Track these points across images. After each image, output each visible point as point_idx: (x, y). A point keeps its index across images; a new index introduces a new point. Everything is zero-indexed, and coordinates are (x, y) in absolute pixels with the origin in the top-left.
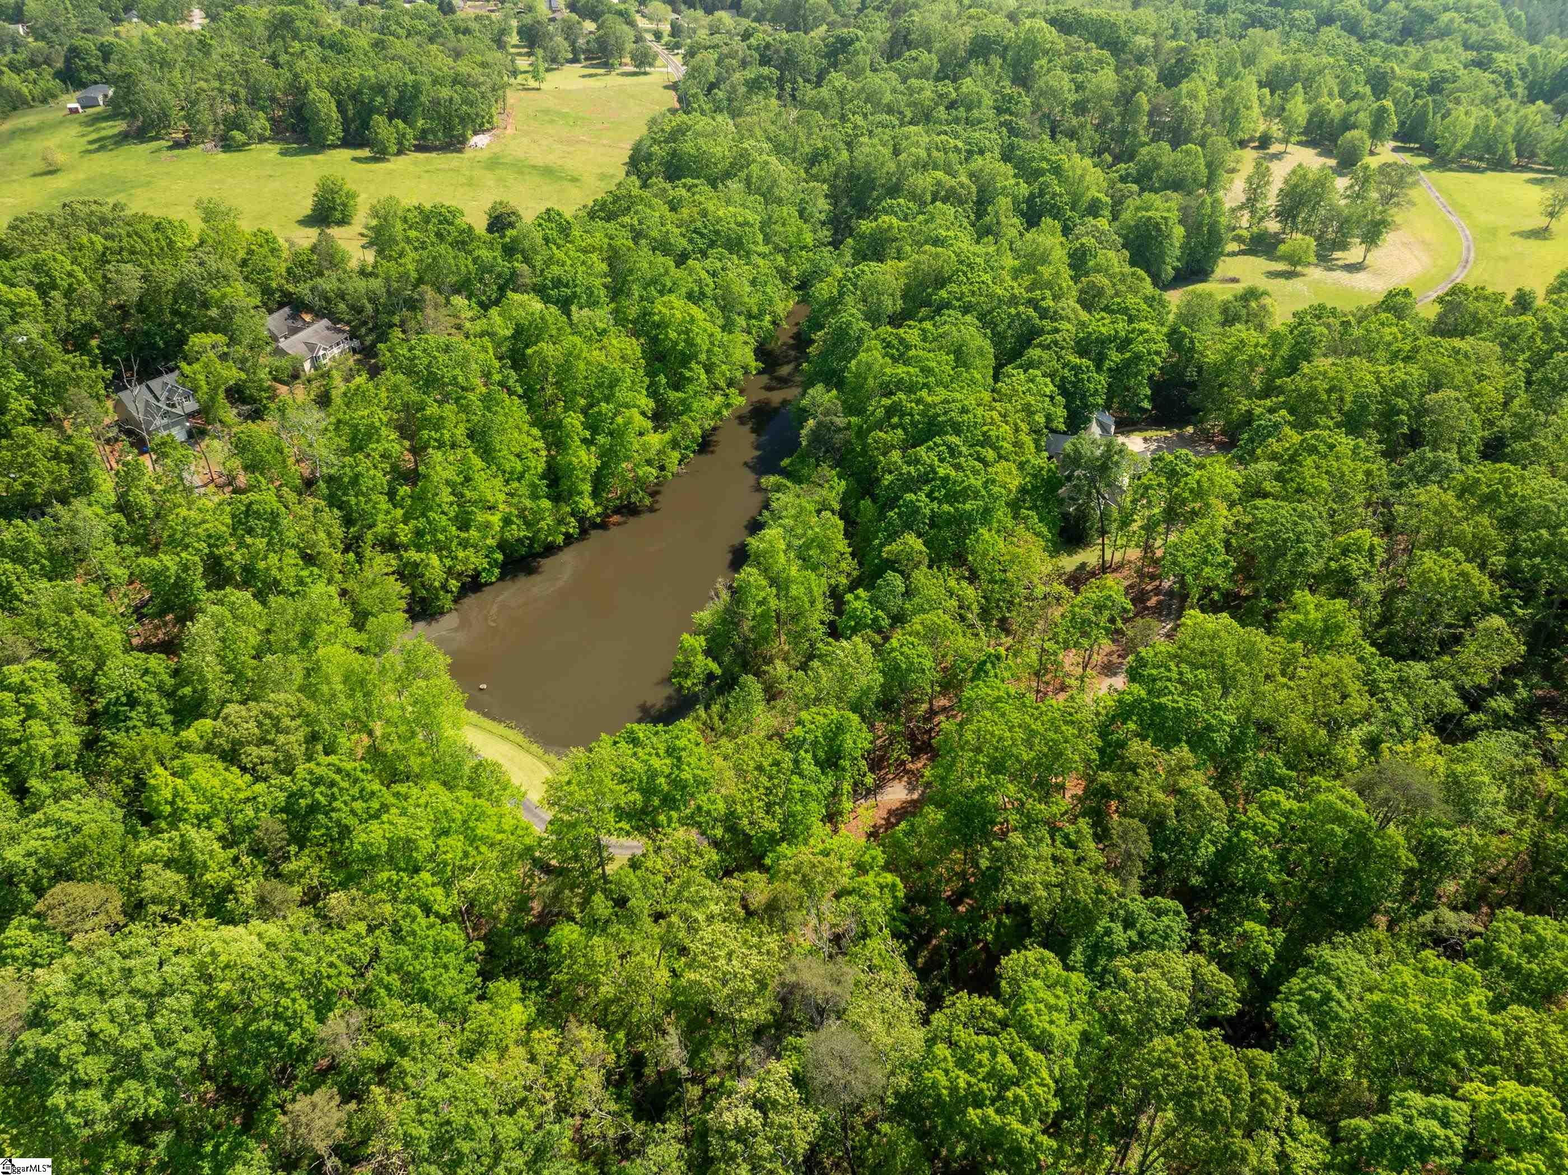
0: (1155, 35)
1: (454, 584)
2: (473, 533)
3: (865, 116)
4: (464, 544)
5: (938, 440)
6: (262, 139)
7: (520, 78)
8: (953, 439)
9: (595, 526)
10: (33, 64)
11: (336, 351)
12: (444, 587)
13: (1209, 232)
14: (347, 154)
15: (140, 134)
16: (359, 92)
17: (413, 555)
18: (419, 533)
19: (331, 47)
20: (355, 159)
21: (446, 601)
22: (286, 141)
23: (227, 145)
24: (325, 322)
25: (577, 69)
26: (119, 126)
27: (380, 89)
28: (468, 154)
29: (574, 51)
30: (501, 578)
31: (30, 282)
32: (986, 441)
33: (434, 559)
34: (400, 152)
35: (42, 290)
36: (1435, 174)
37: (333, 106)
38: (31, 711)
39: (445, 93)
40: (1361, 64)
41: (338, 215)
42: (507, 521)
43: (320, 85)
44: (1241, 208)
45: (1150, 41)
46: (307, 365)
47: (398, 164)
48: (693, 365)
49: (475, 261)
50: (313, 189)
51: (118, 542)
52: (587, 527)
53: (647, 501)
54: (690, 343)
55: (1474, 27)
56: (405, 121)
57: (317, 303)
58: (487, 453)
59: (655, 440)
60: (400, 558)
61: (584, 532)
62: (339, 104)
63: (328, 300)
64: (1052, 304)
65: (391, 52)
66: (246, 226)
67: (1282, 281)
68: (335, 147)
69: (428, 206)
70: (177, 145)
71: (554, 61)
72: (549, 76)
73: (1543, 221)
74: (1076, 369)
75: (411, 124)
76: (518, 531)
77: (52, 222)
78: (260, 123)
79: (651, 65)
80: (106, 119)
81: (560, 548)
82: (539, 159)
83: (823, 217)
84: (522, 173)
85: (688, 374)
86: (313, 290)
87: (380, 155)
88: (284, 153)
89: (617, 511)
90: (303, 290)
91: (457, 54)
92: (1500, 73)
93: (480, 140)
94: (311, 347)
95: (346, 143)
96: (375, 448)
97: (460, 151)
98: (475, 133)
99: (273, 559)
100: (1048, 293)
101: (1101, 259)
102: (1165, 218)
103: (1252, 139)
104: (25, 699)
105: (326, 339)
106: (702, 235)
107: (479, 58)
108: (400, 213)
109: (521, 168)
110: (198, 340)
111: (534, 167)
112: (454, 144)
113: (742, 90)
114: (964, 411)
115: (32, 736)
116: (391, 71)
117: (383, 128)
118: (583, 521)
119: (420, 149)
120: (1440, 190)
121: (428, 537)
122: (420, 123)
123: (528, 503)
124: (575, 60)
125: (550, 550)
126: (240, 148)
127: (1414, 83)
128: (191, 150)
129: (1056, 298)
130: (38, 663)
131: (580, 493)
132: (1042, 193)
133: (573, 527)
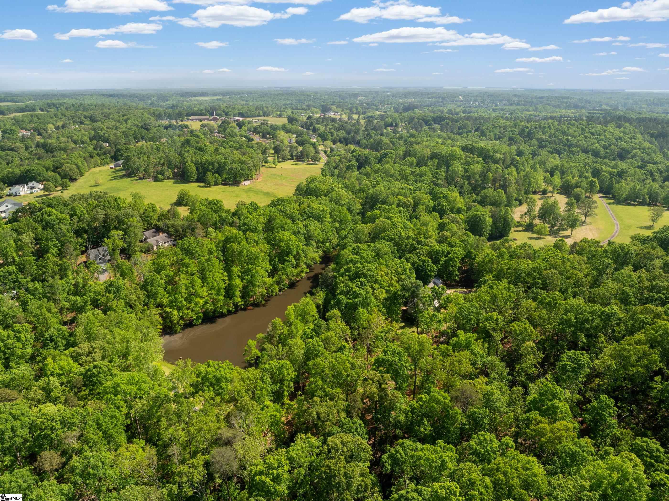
0: (504, 154)
1: (181, 322)
2: (192, 305)
3: (382, 178)
4: (188, 308)
5: (358, 280)
6: (169, 178)
7: (269, 164)
8: (363, 280)
9: (242, 309)
10: (105, 154)
11: (166, 245)
12: (178, 323)
13: (504, 221)
14: (197, 184)
15: (129, 176)
16: (205, 164)
17: (168, 309)
18: (171, 302)
19: (199, 150)
20: (199, 186)
21: (179, 328)
22: (177, 179)
23: (156, 179)
24: (166, 234)
25: (292, 162)
26: (124, 173)
27: (212, 164)
28: (241, 187)
29: (292, 156)
30: (202, 323)
31: (68, 213)
32: (376, 282)
33: (175, 312)
34: (215, 185)
35: (71, 216)
36: (614, 206)
37: (195, 169)
38: (19, 339)
39: (235, 166)
40: (589, 166)
41: (184, 202)
42: (206, 303)
43: (191, 161)
44: (526, 214)
45: (502, 156)
46: (155, 248)
47: (214, 189)
48: (290, 256)
49: (219, 216)
50: (177, 193)
51: (68, 294)
52: (237, 308)
53: (263, 302)
54: (288, 247)
55: (646, 155)
56: (219, 175)
57: (165, 228)
58: (204, 279)
59: (269, 281)
60: (163, 310)
61: (236, 311)
62: (197, 169)
63: (168, 228)
64: (423, 240)
65: (220, 152)
66: (146, 202)
67: (534, 240)
68: (193, 182)
69: (210, 199)
70: (140, 179)
71: (284, 159)
72: (279, 164)
73: (651, 223)
74: (424, 261)
75: (221, 176)
76: (210, 307)
77: (83, 196)
78: (169, 173)
79: (318, 161)
80: (121, 170)
81: (226, 316)
82: (265, 190)
83: (358, 211)
84: (257, 194)
85: (287, 259)
86: (164, 224)
87: (208, 185)
88: (174, 183)
89: (252, 305)
90: (160, 224)
91: (244, 154)
92: (648, 171)
93: (247, 183)
94: (158, 242)
95: (198, 181)
96: (163, 273)
97: (238, 186)
98: (245, 180)
99: (115, 302)
100: (422, 236)
101: (449, 226)
102: (483, 215)
103: (539, 192)
104: (18, 335)
105: (163, 240)
106: (306, 214)
107: (251, 155)
108: (199, 200)
109: (257, 192)
110: (114, 232)
111: (262, 192)
112: (236, 183)
113: (345, 169)
114: (370, 270)
115: (16, 347)
116: (219, 158)
117: (210, 176)
118: (236, 305)
119: (223, 184)
120: (613, 211)
121: (174, 304)
122: (225, 176)
123: (215, 297)
124: (292, 159)
125: (222, 315)
126: (161, 180)
127: (610, 173)
128: (144, 181)
129: (426, 238)
130: (27, 325)
131: (236, 296)
132: (439, 205)
133: (232, 308)
